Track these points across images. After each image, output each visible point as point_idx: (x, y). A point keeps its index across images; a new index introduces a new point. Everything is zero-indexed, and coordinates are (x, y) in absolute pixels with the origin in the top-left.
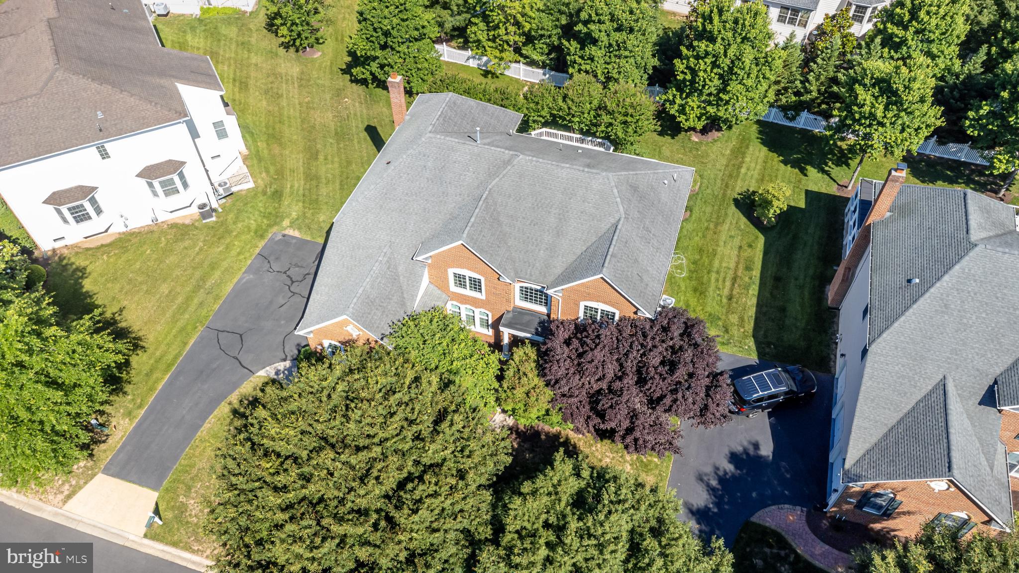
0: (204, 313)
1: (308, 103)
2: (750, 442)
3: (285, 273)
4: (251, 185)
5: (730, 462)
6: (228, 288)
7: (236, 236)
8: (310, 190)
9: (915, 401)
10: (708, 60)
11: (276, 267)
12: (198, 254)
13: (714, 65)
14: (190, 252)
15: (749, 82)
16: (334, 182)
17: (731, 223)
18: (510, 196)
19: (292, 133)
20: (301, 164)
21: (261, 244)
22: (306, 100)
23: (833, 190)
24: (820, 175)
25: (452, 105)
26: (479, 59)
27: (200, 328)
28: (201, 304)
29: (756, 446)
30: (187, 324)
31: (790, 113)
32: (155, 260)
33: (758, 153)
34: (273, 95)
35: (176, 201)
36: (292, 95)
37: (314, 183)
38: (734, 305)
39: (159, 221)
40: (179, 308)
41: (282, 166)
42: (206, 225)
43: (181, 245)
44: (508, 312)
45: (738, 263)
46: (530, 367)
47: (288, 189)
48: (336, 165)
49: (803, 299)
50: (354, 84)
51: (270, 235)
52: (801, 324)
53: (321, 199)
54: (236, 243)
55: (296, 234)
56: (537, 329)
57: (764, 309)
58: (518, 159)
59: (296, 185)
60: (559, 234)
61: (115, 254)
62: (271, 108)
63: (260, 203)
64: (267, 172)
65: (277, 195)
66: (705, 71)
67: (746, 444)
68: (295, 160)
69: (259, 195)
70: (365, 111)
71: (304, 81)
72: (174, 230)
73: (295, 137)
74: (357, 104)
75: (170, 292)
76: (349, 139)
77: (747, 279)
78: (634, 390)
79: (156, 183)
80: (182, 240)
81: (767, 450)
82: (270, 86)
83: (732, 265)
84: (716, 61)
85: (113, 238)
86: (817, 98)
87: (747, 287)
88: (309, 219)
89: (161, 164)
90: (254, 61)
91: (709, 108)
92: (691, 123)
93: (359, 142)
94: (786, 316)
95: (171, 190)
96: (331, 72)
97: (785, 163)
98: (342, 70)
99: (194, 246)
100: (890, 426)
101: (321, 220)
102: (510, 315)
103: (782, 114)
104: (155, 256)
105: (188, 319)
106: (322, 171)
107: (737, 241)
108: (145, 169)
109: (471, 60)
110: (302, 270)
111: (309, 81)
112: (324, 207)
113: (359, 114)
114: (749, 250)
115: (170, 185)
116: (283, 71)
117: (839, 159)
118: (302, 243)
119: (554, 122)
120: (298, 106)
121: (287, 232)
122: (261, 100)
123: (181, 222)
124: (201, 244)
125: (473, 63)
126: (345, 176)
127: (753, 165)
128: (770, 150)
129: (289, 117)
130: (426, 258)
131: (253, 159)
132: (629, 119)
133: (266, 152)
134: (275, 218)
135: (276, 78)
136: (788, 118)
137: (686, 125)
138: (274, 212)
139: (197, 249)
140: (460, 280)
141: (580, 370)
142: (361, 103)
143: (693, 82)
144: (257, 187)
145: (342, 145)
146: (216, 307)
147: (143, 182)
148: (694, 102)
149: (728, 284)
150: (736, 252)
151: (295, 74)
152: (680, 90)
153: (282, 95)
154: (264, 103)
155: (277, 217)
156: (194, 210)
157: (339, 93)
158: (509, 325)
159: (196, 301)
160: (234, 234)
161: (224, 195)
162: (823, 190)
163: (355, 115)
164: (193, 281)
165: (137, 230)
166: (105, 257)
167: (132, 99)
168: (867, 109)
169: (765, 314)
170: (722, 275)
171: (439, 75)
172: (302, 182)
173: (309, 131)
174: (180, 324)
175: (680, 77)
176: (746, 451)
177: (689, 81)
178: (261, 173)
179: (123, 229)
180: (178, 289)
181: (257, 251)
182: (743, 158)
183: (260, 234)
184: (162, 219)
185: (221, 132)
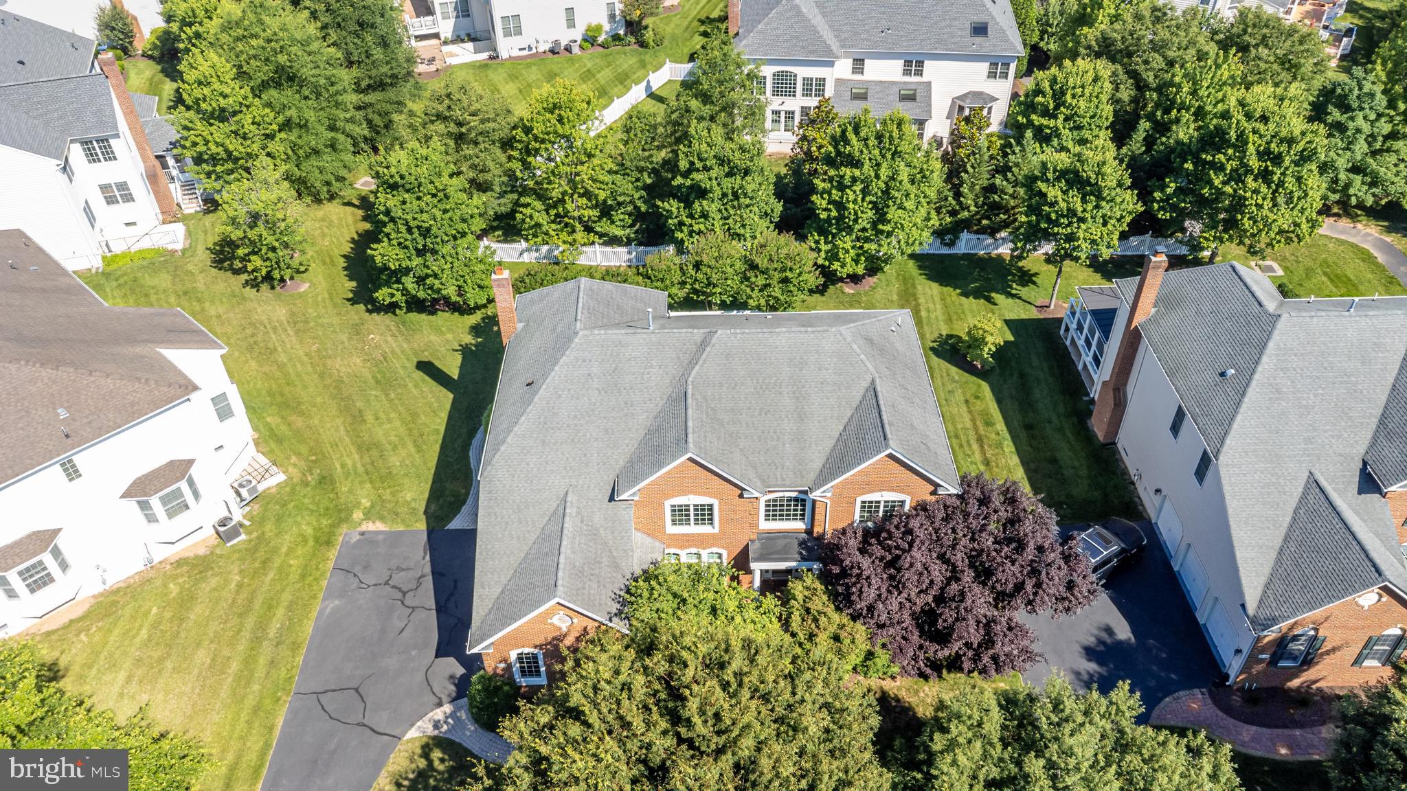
0: (283, 673)
1: (318, 351)
2: (1099, 628)
3: (387, 583)
4: (281, 477)
5: (1089, 660)
6: (308, 628)
7: (287, 554)
8: (372, 463)
9: (1291, 511)
10: (858, 187)
11: (369, 579)
12: (237, 593)
13: (864, 192)
14: (224, 594)
15: (909, 204)
16: (404, 446)
17: (942, 377)
18: (721, 385)
19: (312, 395)
20: (342, 432)
21: (333, 554)
22: (314, 348)
23: (1033, 314)
24: (1010, 300)
26: (537, 250)
27: (284, 698)
28: (272, 663)
29: (1109, 630)
30: (261, 698)
31: (948, 238)
32: (171, 620)
33: (930, 292)
34: (262, 351)
35: (184, 522)
36: (290, 346)
37: (374, 453)
38: (995, 469)
39: (156, 561)
40: (238, 678)
41: (317, 441)
42: (234, 549)
43: (205, 587)
44: (752, 541)
45: (973, 420)
46: (821, 601)
47: (339, 470)
48: (398, 423)
49: (1068, 442)
50: (374, 315)
51: (341, 539)
52: (1084, 472)
53: (395, 472)
54: (291, 562)
55: (379, 526)
56: (801, 553)
57: (1033, 466)
58: (717, 336)
59: (349, 463)
60: (801, 417)
61: (99, 629)
62: (266, 369)
63: (306, 499)
64: (299, 454)
65: (327, 482)
66: (855, 202)
67: (1095, 632)
68: (332, 428)
69: (298, 488)
70: (405, 345)
71: (299, 323)
72: (185, 568)
73: (319, 400)
74: (390, 339)
75: (213, 660)
76: (400, 385)
77: (993, 436)
78: (977, 589)
79: (155, 502)
80: (204, 579)
81: (1124, 632)
82: (251, 340)
83: (969, 424)
84: (868, 187)
85: (86, 607)
86: (977, 213)
87: (999, 445)
88: (390, 501)
89: (160, 469)
90: (213, 313)
91: (866, 246)
92: (849, 269)
93: (416, 386)
94: (1061, 467)
95: (176, 506)
96: (335, 305)
97: (966, 294)
98: (348, 300)
99: (227, 582)
100: (1277, 548)
101: (408, 498)
102: (757, 544)
103: (939, 241)
104: (168, 615)
105: (260, 691)
106: (379, 434)
107: (959, 396)
108: (134, 482)
109: (526, 254)
110: (411, 572)
111: (306, 322)
112: (406, 481)
113: (397, 350)
114: (978, 402)
115: (176, 498)
116: (264, 318)
117: (1021, 277)
118: (394, 539)
119: (686, 300)
120: (305, 358)
121: (364, 528)
122: (247, 362)
123: (191, 554)
124: (238, 578)
125: (528, 258)
126: (416, 432)
127: (931, 305)
128: (941, 285)
129: (298, 375)
130: (634, 494)
131: (268, 440)
132: (789, 274)
133: (284, 428)
134: (341, 514)
135: (256, 328)
136: (946, 245)
137: (843, 272)
138: (332, 506)
139: (233, 585)
140: (681, 514)
141: (896, 584)
142: (394, 336)
143: (841, 218)
144: (291, 478)
145: (393, 396)
146: (300, 660)
147: (132, 505)
148: (846, 242)
149: (975, 447)
150: (965, 409)
151: (283, 318)
152: (823, 232)
153: (275, 349)
154: (253, 364)
155: (340, 511)
156: (211, 534)
157: (357, 330)
158: (762, 558)
159: (262, 661)
160: (284, 550)
161: (249, 499)
162: (1023, 316)
163: (393, 352)
164: (246, 634)
165: (122, 585)
166: (83, 637)
167: (109, 381)
168: (1063, 205)
169: (1036, 471)
170: (963, 438)
172: (357, 457)
173: (337, 387)
174: (250, 702)
175: (824, 216)
176: (1101, 642)
177: (835, 218)
178: (288, 458)
179: (98, 588)
180: (226, 652)
181: (331, 565)
182: (916, 300)
183: (324, 540)
184: (162, 553)
185: (223, 410)
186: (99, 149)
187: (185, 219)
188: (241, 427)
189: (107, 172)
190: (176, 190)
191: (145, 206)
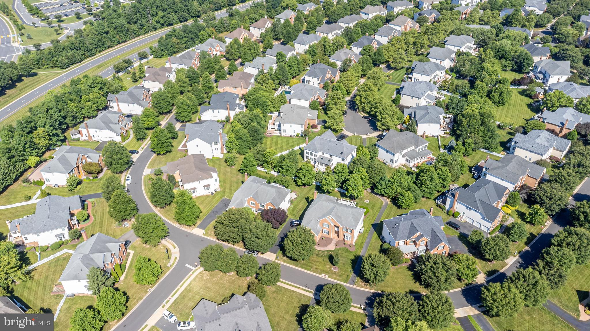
3: (225, 204)
6: (215, 205)
11: (223, 203)
16: (234, 189)
18: (260, 191)
19: (228, 182)
22: (231, 176)
25: (254, 178)
26: (266, 170)
27: (211, 210)
30: (209, 210)
32: (203, 201)
34: (225, 175)
35: (208, 191)
36: (228, 175)
37: (231, 190)
40: (208, 207)
41: (226, 187)
42: (212, 196)
44: (258, 209)
47: (226, 191)
50: (240, 174)
51: (223, 198)
55: (227, 198)
58: (267, 187)
59: (228, 190)
60: (266, 197)
62: (224, 177)
63: (221, 193)
64: (223, 188)
65: (224, 192)
68: (228, 186)
70: (242, 179)
71: (231, 172)
72: (207, 196)
74: (240, 177)
79: (206, 188)
80: (208, 198)
82: (224, 173)
88: (228, 195)
89: (207, 185)
90: (222, 168)
93: (239, 183)
95: (208, 189)
96: (236, 171)
98: (238, 171)
101: (230, 196)
106: (233, 187)
108: (205, 185)
110: (228, 203)
112: (232, 193)
116: (227, 170)
119: (274, 182)
120: (229, 177)
121: (225, 198)
122: (222, 175)
124: (210, 199)
125: (264, 171)
126: (236, 188)
129: (228, 179)
130: (247, 199)
131: (220, 186)
133: (223, 184)
134: (224, 196)
140: (252, 203)
144: (221, 190)
145: (236, 184)
146: (213, 208)
147: (204, 188)
151: (229, 171)
156: (210, 193)
157: (237, 175)
160: (216, 198)
161: (215, 191)
163: (240, 179)
165: (201, 196)
171: (256, 173)
173: (231, 181)
174: (207, 210)
179: (199, 195)
181: (220, 200)
183: (221, 198)
184: (205, 194)
185: (216, 180)
186: (216, 143)
187: (224, 154)
188: (218, 183)
189: (216, 146)
190: (224, 149)
191: (220, 151)
